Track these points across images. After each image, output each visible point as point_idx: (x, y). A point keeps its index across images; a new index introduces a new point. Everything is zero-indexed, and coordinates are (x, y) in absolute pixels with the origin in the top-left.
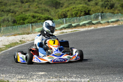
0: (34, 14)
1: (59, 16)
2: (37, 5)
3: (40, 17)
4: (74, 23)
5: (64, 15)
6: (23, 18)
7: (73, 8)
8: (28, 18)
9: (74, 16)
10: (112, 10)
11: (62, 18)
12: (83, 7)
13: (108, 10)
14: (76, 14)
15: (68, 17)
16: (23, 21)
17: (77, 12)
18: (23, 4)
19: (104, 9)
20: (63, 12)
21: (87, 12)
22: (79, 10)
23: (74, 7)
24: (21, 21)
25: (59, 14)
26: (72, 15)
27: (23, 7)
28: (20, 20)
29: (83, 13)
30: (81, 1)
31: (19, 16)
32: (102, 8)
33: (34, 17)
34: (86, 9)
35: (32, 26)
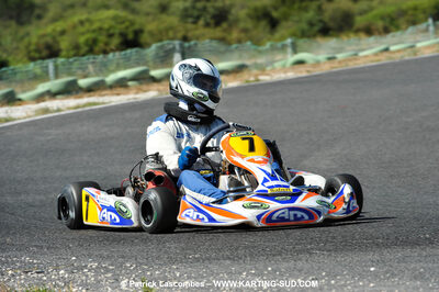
1: (29, 52)
4: (85, 77)
5: (48, 47)
7: (82, 23)
9: (83, 52)
10: (219, 29)
11: (43, 59)
12: (115, 18)
14: (90, 43)
15: (64, 53)
17: (94, 35)
19: (190, 26)
20: (44, 36)
21: (131, 36)
22: (101, 29)
23: (84, 17)
25: (30, 44)
26: (77, 47)
29: (116, 41)
32: (186, 22)
34: (127, 28)
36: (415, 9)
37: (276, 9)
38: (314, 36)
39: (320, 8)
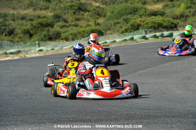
13: (6, 37)
36: (84, 32)
37: (32, 30)
38: (46, 41)
39: (48, 30)
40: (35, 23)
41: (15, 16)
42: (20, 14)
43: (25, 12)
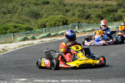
0: (16, 24)
1: (38, 26)
2: (18, 16)
3: (21, 27)
4: (53, 33)
5: (44, 25)
6: (6, 28)
7: (52, 19)
8: (10, 28)
9: (52, 26)
10: (88, 20)
11: (42, 28)
12: (61, 17)
13: (85, 20)
14: (54, 24)
15: (48, 26)
16: (6, 31)
17: (55, 22)
18: (5, 15)
19: (80, 19)
20: (42, 22)
21: (65, 22)
22: (57, 20)
23: (53, 17)
24: (4, 31)
25: (39, 24)
26: (51, 25)
27: (6, 17)
28: (2, 30)
29: (61, 23)
30: (59, 12)
31: (2, 26)
32: (79, 18)
33: (15, 27)
34: (64, 20)
35: (14, 35)
37: (102, 15)
38: (113, 22)
39: (114, 14)
40: (104, 9)
41: (91, 5)
42: (94, 4)
43: (97, 2)
